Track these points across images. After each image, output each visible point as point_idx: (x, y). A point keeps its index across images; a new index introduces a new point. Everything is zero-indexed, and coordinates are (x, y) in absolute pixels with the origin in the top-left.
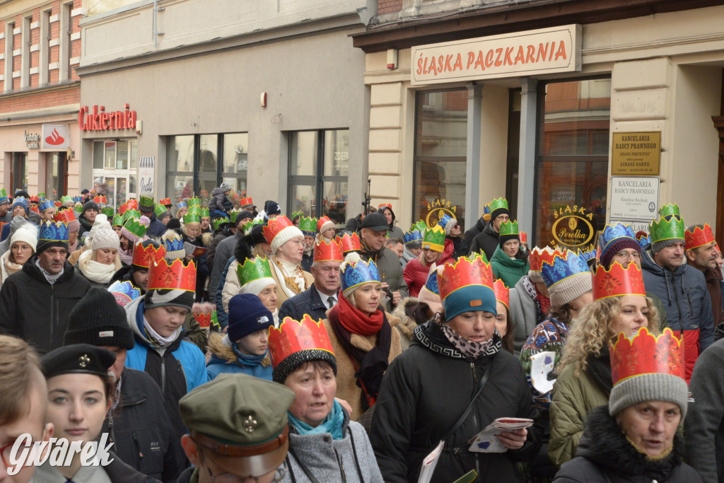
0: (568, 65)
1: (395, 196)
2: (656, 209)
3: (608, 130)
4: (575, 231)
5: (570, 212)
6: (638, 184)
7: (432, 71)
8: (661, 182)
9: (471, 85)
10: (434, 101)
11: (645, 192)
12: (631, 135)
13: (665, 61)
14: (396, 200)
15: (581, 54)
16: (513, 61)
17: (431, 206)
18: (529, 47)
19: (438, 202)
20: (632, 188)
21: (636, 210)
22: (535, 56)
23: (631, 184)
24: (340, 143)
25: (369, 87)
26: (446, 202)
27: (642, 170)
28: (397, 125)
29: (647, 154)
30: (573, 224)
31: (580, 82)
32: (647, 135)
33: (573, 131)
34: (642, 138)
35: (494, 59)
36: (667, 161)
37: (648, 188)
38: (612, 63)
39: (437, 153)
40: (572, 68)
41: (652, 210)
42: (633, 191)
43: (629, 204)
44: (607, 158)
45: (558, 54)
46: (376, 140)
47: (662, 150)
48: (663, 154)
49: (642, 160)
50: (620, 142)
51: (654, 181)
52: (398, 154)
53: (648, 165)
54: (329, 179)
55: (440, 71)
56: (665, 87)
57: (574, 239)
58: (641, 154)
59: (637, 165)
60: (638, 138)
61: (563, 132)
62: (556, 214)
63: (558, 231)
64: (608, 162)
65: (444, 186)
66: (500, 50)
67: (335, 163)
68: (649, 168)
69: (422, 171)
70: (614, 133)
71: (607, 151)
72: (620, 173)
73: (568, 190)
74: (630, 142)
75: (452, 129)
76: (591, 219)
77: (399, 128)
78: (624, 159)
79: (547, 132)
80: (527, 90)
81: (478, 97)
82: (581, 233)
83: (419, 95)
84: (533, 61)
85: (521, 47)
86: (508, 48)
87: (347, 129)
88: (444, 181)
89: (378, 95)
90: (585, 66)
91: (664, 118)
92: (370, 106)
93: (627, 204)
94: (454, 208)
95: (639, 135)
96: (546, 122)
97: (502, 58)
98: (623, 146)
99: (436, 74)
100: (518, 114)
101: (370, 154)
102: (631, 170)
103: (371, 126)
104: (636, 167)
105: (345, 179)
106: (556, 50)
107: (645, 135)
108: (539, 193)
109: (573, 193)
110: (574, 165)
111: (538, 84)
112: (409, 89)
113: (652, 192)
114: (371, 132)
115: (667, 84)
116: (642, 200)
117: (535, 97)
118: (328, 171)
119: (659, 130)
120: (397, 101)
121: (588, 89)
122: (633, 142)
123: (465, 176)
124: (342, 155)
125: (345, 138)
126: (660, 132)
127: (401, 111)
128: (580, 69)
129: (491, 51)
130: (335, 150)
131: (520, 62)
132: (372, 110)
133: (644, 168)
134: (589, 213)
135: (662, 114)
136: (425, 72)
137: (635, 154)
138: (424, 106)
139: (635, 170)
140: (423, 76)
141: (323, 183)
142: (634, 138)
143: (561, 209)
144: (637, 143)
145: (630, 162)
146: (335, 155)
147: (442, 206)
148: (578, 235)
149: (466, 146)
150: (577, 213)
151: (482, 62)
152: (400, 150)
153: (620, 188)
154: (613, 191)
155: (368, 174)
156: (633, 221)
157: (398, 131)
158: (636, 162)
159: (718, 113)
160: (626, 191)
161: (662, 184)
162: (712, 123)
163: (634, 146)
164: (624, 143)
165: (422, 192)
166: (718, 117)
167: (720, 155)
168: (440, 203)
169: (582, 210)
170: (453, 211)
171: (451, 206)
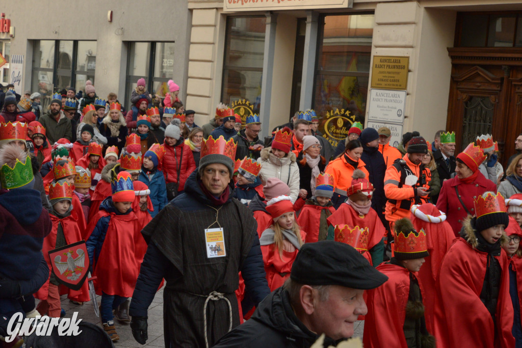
0: (342, 2)
1: (208, 95)
2: (402, 115)
3: (370, 53)
4: (341, 128)
5: (339, 114)
6: (390, 95)
7: (240, 2)
8: (408, 94)
9: (269, 14)
10: (239, 24)
11: (395, 101)
12: (387, 58)
14: (208, 99)
17: (234, 104)
19: (240, 102)
20: (386, 98)
21: (385, 115)
23: (385, 95)
24: (167, 53)
25: (191, 11)
26: (246, 102)
27: (397, 85)
28: (211, 40)
29: (398, 73)
30: (340, 123)
31: (349, 16)
32: (399, 59)
33: (343, 52)
34: (395, 61)
36: (412, 79)
37: (398, 99)
38: (375, 3)
39: (240, 63)
40: (345, 5)
41: (399, 116)
42: (386, 100)
43: (383, 110)
44: (369, 74)
46: (196, 52)
47: (409, 71)
48: (410, 73)
49: (394, 77)
50: (378, 63)
51: (402, 94)
52: (211, 63)
53: (398, 81)
54: (158, 79)
55: (246, 2)
56: (414, 23)
57: (341, 134)
58: (393, 73)
59: (390, 81)
60: (392, 60)
61: (336, 53)
62: (328, 115)
63: (329, 128)
64: (368, 77)
65: (244, 88)
67: (162, 67)
68: (399, 83)
69: (229, 76)
70: (374, 56)
71: (368, 69)
72: (377, 86)
73: (338, 98)
74: (386, 64)
75: (253, 46)
76: (354, 120)
77: (213, 44)
78: (381, 76)
79: (324, 53)
80: (311, 20)
81: (274, 23)
82: (346, 130)
83: (229, 19)
87: (173, 42)
88: (245, 85)
90: (355, 4)
91: (412, 47)
92: (191, 26)
93: (381, 110)
95: (393, 59)
96: (324, 45)
98: (380, 67)
99: (242, 4)
100: (304, 38)
101: (190, 63)
102: (386, 85)
103: (192, 40)
104: (389, 83)
107: (397, 59)
108: (316, 98)
109: (341, 99)
110: (344, 78)
111: (320, 16)
113: (400, 102)
114: (191, 45)
115: (416, 22)
116: (392, 108)
117: (317, 25)
118: (157, 74)
119: (408, 56)
120: (212, 23)
121: (357, 22)
122: (388, 64)
123: (261, 82)
124: (168, 62)
125: (171, 48)
126: (408, 58)
127: (215, 31)
128: (351, 6)
130: (163, 58)
132: (193, 29)
133: (395, 83)
134: (353, 115)
135: (411, 44)
136: (234, 2)
137: (389, 73)
138: (233, 28)
139: (389, 85)
140: (233, 5)
141: (153, 82)
142: (389, 61)
143: (332, 111)
144: (391, 64)
145: (384, 78)
146: (163, 62)
147: (243, 105)
148: (344, 131)
149: (263, 59)
150: (344, 115)
152: (213, 60)
153: (377, 97)
154: (372, 99)
155: (187, 77)
156: (385, 123)
157: (212, 46)
158: (389, 78)
159: (452, 46)
160: (381, 100)
161: (408, 96)
162: (447, 53)
163: (389, 66)
164: (382, 64)
165: (228, 93)
166: (451, 48)
168: (242, 102)
169: (348, 113)
170: (251, 108)
171: (250, 104)
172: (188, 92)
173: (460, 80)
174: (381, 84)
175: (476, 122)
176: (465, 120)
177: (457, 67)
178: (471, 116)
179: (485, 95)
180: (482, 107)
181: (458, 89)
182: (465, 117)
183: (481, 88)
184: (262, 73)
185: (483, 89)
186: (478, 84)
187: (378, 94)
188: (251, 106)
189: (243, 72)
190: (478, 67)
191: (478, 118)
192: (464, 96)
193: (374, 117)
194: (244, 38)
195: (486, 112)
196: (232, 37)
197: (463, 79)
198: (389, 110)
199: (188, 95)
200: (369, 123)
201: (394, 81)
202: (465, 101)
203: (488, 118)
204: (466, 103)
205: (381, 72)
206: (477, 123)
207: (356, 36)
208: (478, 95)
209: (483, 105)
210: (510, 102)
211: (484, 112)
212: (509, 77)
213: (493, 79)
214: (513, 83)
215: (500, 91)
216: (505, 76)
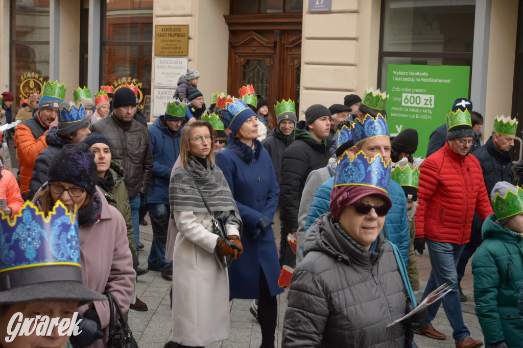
3: (152, 23)
5: (126, 82)
8: (189, 60)
11: (178, 68)
12: (168, 27)
17: (24, 77)
19: (29, 75)
20: (169, 65)
21: (170, 81)
23: (169, 62)
26: (35, 75)
27: (176, 52)
29: (179, 41)
32: (179, 27)
33: (127, 24)
34: (176, 30)
36: (193, 46)
37: (180, 65)
42: (170, 67)
44: (151, 43)
47: (190, 38)
48: (190, 41)
49: (176, 45)
50: (160, 32)
51: (184, 60)
53: (180, 48)
58: (175, 41)
61: (121, 25)
62: (115, 84)
64: (151, 46)
68: (180, 51)
69: (17, 50)
70: (156, 26)
71: (151, 38)
72: (160, 54)
73: (124, 67)
74: (167, 32)
76: (141, 87)
78: (163, 44)
79: (108, 24)
91: (191, 16)
93: (166, 76)
94: (42, 79)
95: (173, 27)
96: (107, 17)
98: (163, 35)
100: (87, 10)
102: (168, 52)
104: (171, 50)
107: (177, 27)
108: (103, 68)
109: (128, 69)
110: (128, 48)
113: (183, 68)
116: (176, 74)
119: (187, 24)
122: (170, 32)
123: (49, 56)
126: (188, 26)
133: (178, 50)
134: (139, 83)
135: (189, 13)
137: (171, 41)
138: (18, 3)
139: (171, 52)
142: (171, 30)
143: (119, 80)
144: (172, 33)
145: (168, 46)
147: (32, 78)
149: (49, 34)
153: (161, 65)
154: (156, 67)
156: (170, 89)
158: (171, 46)
159: (227, 13)
160: (165, 67)
161: (190, 62)
162: (224, 20)
163: (170, 35)
164: (164, 32)
165: (17, 67)
166: (228, 16)
167: (229, 42)
168: (31, 75)
169: (134, 81)
170: (40, 81)
171: (39, 77)
173: (237, 45)
174: (164, 52)
175: (254, 83)
176: (245, 83)
177: (234, 34)
178: (249, 79)
179: (261, 58)
180: (259, 70)
181: (235, 53)
182: (244, 79)
183: (257, 51)
184: (49, 47)
185: (259, 53)
186: (254, 48)
187: (162, 62)
188: (40, 79)
189: (32, 46)
190: (253, 32)
191: (256, 80)
192: (242, 60)
193: (160, 84)
195: (263, 74)
196: (17, 12)
197: (241, 43)
198: (173, 77)
200: (155, 89)
201: (176, 48)
202: (243, 64)
203: (265, 80)
204: (244, 67)
205: (163, 41)
208: (255, 58)
209: (259, 68)
210: (283, 63)
211: (260, 74)
212: (281, 40)
213: (267, 43)
214: (285, 46)
215: (274, 53)
216: (278, 39)
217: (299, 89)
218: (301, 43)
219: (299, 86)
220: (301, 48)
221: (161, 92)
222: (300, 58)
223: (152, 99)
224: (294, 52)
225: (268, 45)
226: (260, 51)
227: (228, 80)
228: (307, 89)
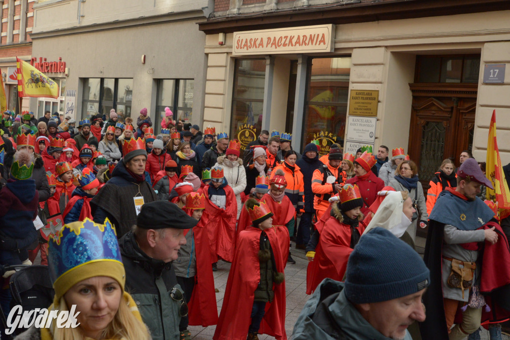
0: (326, 48)
1: (220, 121)
3: (348, 87)
4: (325, 147)
5: (323, 135)
6: (364, 121)
7: (246, 48)
8: (378, 120)
9: (268, 57)
10: (245, 65)
11: (368, 126)
12: (361, 92)
13: (383, 49)
14: (220, 124)
15: (334, 42)
16: (294, 44)
17: (241, 128)
18: (304, 36)
19: (245, 126)
20: (360, 123)
21: (360, 136)
22: (307, 42)
23: (360, 121)
24: (188, 88)
25: (207, 55)
26: (250, 126)
27: (366, 113)
28: (223, 78)
29: (370, 103)
30: (325, 143)
31: (332, 59)
32: (371, 92)
33: (327, 87)
34: (368, 94)
35: (283, 42)
36: (381, 107)
37: (370, 124)
38: (352, 48)
39: (246, 96)
40: (328, 50)
41: (371, 137)
44: (347, 104)
45: (320, 42)
46: (210, 87)
47: (379, 102)
48: (379, 104)
49: (367, 107)
50: (355, 95)
51: (373, 120)
52: (223, 96)
54: (181, 109)
55: (250, 48)
56: (383, 64)
57: (325, 151)
58: (366, 103)
61: (321, 87)
62: (315, 136)
64: (347, 107)
66: (286, 37)
67: (184, 99)
68: (371, 112)
69: (237, 106)
70: (351, 90)
72: (354, 114)
73: (322, 122)
74: (360, 96)
75: (256, 82)
76: (335, 140)
77: (224, 80)
78: (357, 106)
79: (311, 87)
80: (301, 62)
81: (272, 64)
82: (329, 148)
83: (237, 61)
84: (305, 44)
85: (299, 36)
86: (291, 36)
87: (193, 79)
89: (212, 60)
90: (336, 49)
91: (381, 83)
92: (207, 67)
93: (357, 132)
94: (255, 130)
95: (366, 92)
96: (311, 81)
97: (287, 42)
98: (356, 98)
99: (247, 49)
100: (296, 75)
101: (206, 95)
102: (360, 113)
103: (207, 78)
104: (363, 111)
105: (191, 109)
106: (319, 39)
108: (305, 123)
109: (325, 124)
111: (308, 58)
112: (231, 58)
113: (372, 126)
114: (207, 82)
115: (384, 63)
116: (365, 131)
117: (306, 66)
118: (180, 104)
119: (377, 90)
120: (224, 64)
121: (338, 63)
122: (362, 96)
123: (262, 110)
124: (189, 95)
125: (191, 84)
126: (378, 91)
127: (226, 70)
128: (333, 51)
129: (281, 37)
130: (185, 91)
131: (298, 45)
132: (208, 69)
133: (368, 111)
134: (334, 137)
135: (380, 80)
136: (241, 48)
137: (363, 103)
138: (240, 68)
140: (240, 50)
141: (177, 111)
142: (363, 94)
144: (364, 96)
145: (360, 107)
146: (185, 95)
147: (248, 128)
148: (327, 149)
149: (264, 93)
150: (327, 137)
151: (276, 43)
152: (224, 93)
153: (353, 122)
154: (349, 124)
155: (204, 107)
156: (360, 143)
157: (223, 82)
158: (363, 108)
159: (412, 82)
160: (356, 125)
162: (409, 87)
163: (363, 98)
164: (358, 96)
165: (236, 119)
166: (412, 84)
167: (412, 106)
168: (247, 126)
169: (330, 135)
170: (254, 131)
171: (253, 128)
172: (205, 118)
173: (419, 108)
174: (357, 112)
175: (432, 141)
176: (423, 141)
177: (417, 99)
178: (427, 137)
179: (439, 121)
180: (436, 130)
181: (417, 115)
182: (423, 138)
183: (435, 115)
184: (263, 104)
185: (438, 116)
186: (434, 112)
187: (354, 120)
189: (248, 103)
190: (433, 99)
191: (433, 139)
192: (422, 121)
193: (352, 138)
194: (249, 76)
195: (440, 134)
196: (239, 75)
197: (421, 108)
198: (363, 133)
199: (204, 121)
200: (347, 143)
203: (442, 139)
204: (424, 127)
205: (356, 103)
206: (433, 143)
207: (337, 74)
208: (435, 121)
209: (437, 129)
210: (458, 126)
211: (438, 134)
212: (457, 106)
213: (445, 108)
214: (461, 111)
215: (451, 117)
216: (455, 105)
217: (471, 148)
218: (475, 109)
219: (472, 146)
220: (475, 113)
221: (352, 145)
222: (474, 122)
223: (344, 150)
224: (468, 116)
225: (445, 110)
226: (438, 115)
227: (409, 137)
228: (479, 148)
